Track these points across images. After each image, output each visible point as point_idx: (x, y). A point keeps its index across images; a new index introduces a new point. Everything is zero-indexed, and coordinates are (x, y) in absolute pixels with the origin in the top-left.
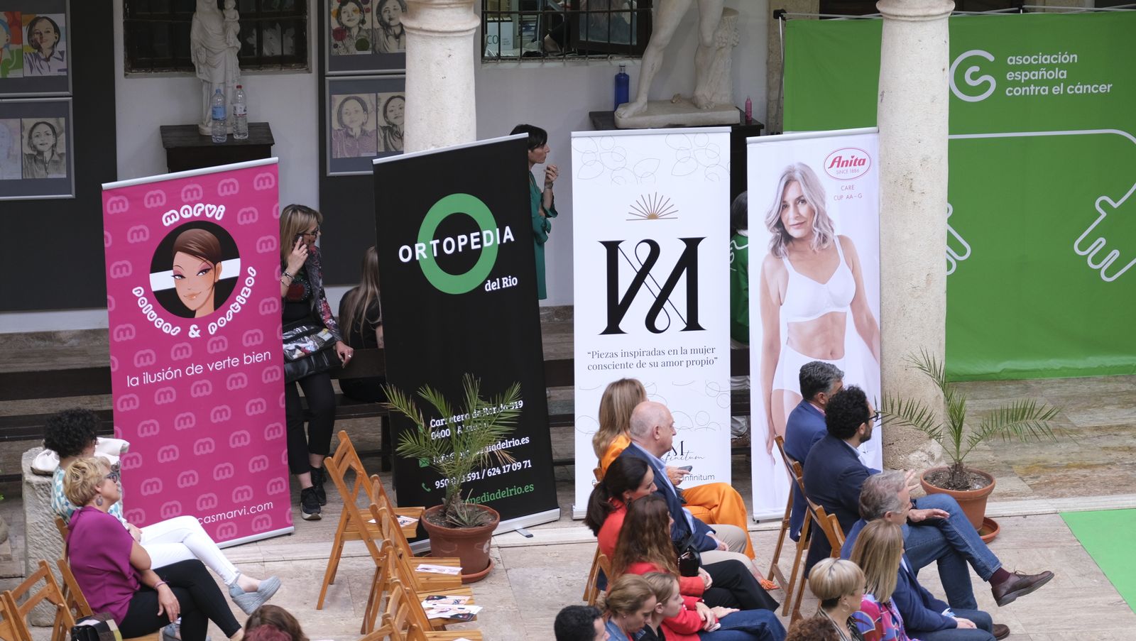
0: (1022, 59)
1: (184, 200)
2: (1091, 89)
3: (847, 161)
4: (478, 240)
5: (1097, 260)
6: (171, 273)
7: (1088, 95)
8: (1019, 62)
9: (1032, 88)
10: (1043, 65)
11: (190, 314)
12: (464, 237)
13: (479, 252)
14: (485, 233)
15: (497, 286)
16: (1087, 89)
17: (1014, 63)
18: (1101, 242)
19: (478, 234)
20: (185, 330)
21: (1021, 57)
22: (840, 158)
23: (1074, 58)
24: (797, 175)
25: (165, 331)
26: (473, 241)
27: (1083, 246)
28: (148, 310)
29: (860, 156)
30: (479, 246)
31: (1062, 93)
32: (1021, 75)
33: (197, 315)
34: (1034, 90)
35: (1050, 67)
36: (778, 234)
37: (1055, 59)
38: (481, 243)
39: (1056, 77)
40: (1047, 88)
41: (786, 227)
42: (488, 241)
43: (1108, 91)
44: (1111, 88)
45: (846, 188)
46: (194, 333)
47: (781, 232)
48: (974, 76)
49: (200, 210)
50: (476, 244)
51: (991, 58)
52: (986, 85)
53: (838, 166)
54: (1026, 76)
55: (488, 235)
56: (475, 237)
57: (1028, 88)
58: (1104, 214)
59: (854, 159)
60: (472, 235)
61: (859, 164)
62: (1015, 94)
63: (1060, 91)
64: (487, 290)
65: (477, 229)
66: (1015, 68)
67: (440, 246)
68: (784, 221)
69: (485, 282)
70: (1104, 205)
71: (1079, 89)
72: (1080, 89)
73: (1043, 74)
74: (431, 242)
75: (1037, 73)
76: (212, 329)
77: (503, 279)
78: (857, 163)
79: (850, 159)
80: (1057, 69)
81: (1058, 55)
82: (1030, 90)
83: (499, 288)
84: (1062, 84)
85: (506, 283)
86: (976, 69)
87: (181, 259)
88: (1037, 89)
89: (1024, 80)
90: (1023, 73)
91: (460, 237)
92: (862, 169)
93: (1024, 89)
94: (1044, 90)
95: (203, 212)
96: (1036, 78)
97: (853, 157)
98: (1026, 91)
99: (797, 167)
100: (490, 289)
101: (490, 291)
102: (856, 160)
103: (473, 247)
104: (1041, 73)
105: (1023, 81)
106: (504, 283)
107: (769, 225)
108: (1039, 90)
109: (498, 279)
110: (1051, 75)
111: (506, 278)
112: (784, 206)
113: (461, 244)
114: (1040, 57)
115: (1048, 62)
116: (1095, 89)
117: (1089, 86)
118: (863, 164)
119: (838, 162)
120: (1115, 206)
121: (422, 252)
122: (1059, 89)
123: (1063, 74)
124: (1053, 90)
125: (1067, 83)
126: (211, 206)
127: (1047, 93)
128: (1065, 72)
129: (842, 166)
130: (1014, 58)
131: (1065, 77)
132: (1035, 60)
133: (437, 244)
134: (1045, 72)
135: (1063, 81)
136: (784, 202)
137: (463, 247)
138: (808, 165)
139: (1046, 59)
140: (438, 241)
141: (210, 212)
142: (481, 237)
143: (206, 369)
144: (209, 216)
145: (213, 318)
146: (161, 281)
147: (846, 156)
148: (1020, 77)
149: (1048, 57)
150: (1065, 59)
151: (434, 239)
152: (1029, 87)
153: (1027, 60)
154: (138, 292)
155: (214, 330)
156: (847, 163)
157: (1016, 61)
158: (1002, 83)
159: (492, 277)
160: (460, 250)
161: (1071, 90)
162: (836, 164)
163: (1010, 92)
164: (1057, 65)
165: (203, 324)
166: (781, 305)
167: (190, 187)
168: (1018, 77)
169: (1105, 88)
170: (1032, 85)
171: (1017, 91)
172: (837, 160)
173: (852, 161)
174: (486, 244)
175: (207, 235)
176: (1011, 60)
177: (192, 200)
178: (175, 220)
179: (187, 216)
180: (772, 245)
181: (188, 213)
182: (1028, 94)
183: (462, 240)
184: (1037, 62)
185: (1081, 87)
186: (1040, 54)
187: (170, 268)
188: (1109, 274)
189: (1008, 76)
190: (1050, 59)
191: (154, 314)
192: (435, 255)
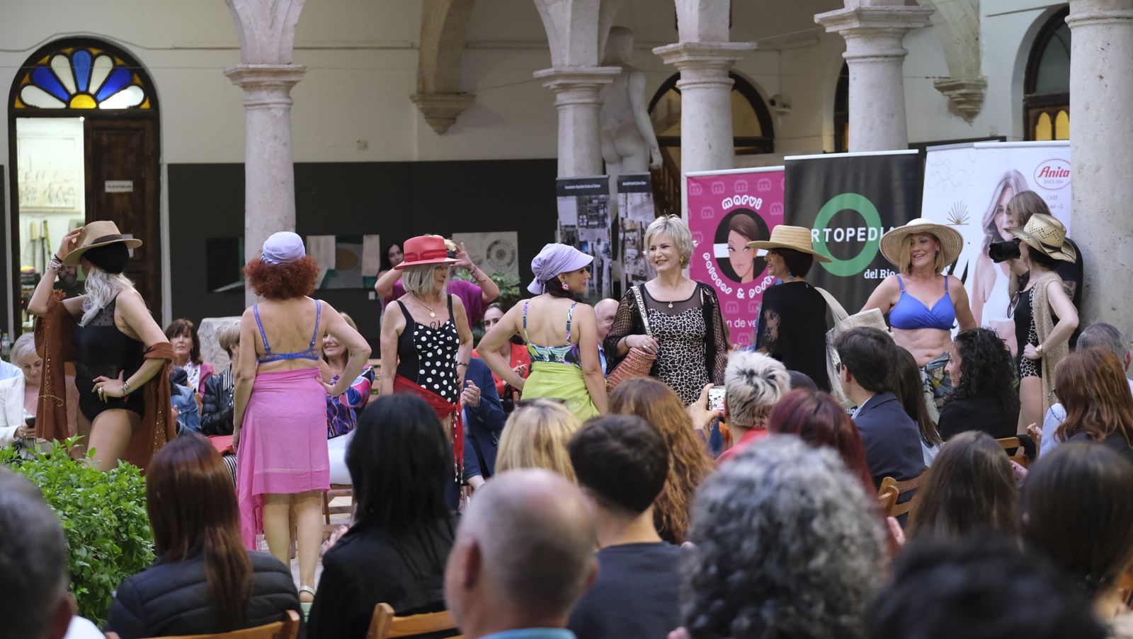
1: (737, 192)
3: (1054, 172)
4: (864, 234)
6: (726, 245)
11: (738, 280)
12: (853, 230)
13: (863, 243)
14: (870, 229)
15: (874, 276)
19: (864, 229)
20: (735, 292)
22: (1049, 167)
24: (1012, 182)
25: (723, 289)
26: (860, 234)
28: (712, 271)
29: (1065, 167)
30: (864, 240)
33: (743, 281)
36: (990, 235)
38: (866, 237)
41: (999, 229)
42: (873, 236)
45: (1051, 198)
46: (740, 295)
47: (993, 233)
49: (746, 200)
50: (862, 237)
53: (1046, 176)
55: (873, 232)
56: (862, 232)
59: (1060, 170)
60: (860, 229)
61: (1064, 176)
64: (866, 277)
65: (865, 225)
67: (831, 234)
68: (997, 223)
69: (866, 270)
74: (825, 230)
76: (752, 294)
77: (882, 271)
78: (1062, 175)
79: (1056, 170)
83: (876, 277)
85: (884, 274)
87: (733, 235)
91: (849, 230)
92: (1066, 180)
95: (748, 202)
97: (1059, 168)
99: (1013, 174)
100: (868, 277)
101: (868, 279)
102: (1062, 171)
103: (859, 239)
106: (882, 274)
107: (984, 226)
109: (876, 270)
111: (885, 271)
112: (999, 209)
113: (849, 235)
118: (1067, 176)
119: (1047, 172)
121: (816, 236)
126: (753, 198)
129: (1050, 176)
133: (830, 233)
136: (1000, 206)
137: (850, 238)
138: (1022, 173)
140: (830, 230)
141: (752, 202)
142: (866, 232)
143: (747, 324)
144: (752, 205)
145: (752, 285)
146: (721, 250)
147: (1054, 168)
151: (828, 227)
154: (706, 256)
155: (753, 295)
156: (1054, 174)
159: (871, 267)
160: (848, 240)
162: (1045, 173)
165: (746, 288)
166: (985, 302)
167: (740, 181)
172: (1046, 170)
173: (1058, 172)
174: (870, 239)
175: (750, 220)
177: (741, 191)
178: (731, 205)
179: (737, 203)
180: (984, 245)
181: (739, 201)
183: (851, 231)
187: (726, 241)
191: (716, 275)
192: (827, 240)
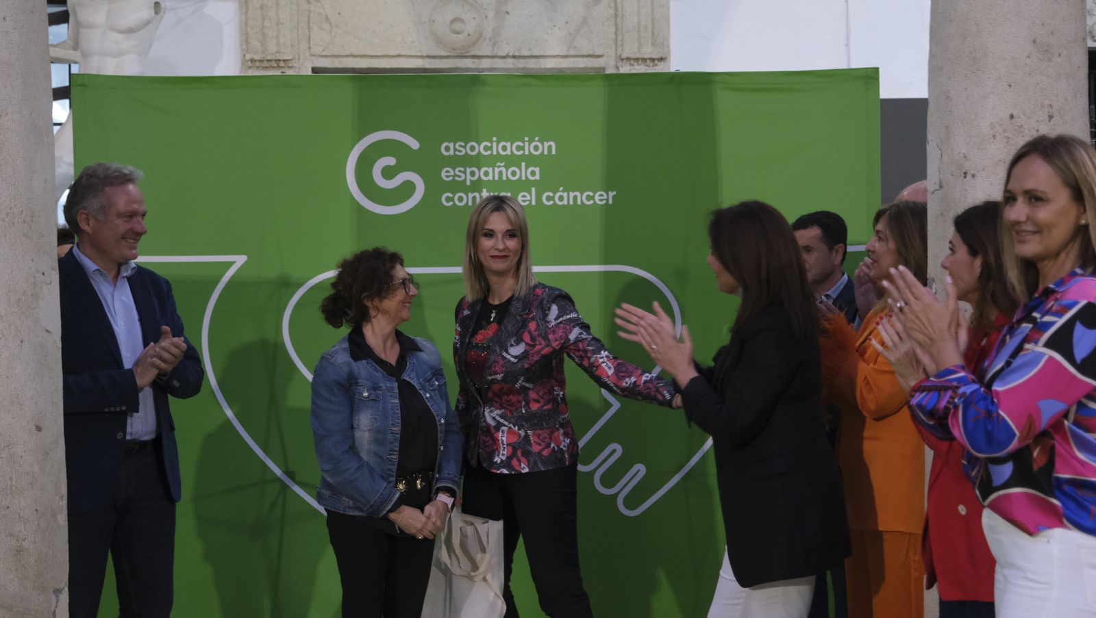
0: (465, 147)
2: (582, 198)
5: (611, 478)
7: (575, 208)
8: (460, 151)
10: (499, 158)
16: (575, 197)
17: (451, 153)
18: (614, 451)
21: (463, 144)
23: (550, 147)
31: (534, 203)
32: (465, 172)
35: (511, 161)
37: (518, 148)
39: (523, 178)
43: (610, 202)
44: (614, 196)
48: (388, 173)
51: (414, 144)
52: (408, 188)
54: (473, 174)
57: (477, 195)
58: (616, 405)
62: (457, 203)
63: (530, 201)
66: (455, 161)
71: (561, 198)
72: (564, 198)
73: (500, 173)
75: (490, 170)
80: (523, 164)
81: (523, 142)
84: (533, 189)
86: (390, 161)
89: (471, 181)
90: (468, 170)
93: (471, 196)
96: (490, 177)
104: (497, 170)
105: (468, 183)
110: (514, 173)
114: (495, 144)
115: (508, 152)
116: (589, 198)
117: (578, 194)
122: (529, 198)
123: (533, 173)
125: (541, 187)
128: (537, 170)
130: (451, 145)
131: (537, 177)
132: (486, 148)
134: (503, 170)
135: (534, 183)
139: (504, 148)
148: (463, 175)
149: (508, 145)
150: (536, 148)
152: (480, 192)
153: (472, 148)
157: (455, 150)
158: (435, 187)
161: (548, 198)
164: (523, 158)
168: (460, 177)
169: (602, 198)
171: (460, 199)
176: (447, 149)
184: (489, 152)
185: (565, 195)
186: (495, 139)
188: (631, 502)
189: (443, 174)
190: (511, 148)
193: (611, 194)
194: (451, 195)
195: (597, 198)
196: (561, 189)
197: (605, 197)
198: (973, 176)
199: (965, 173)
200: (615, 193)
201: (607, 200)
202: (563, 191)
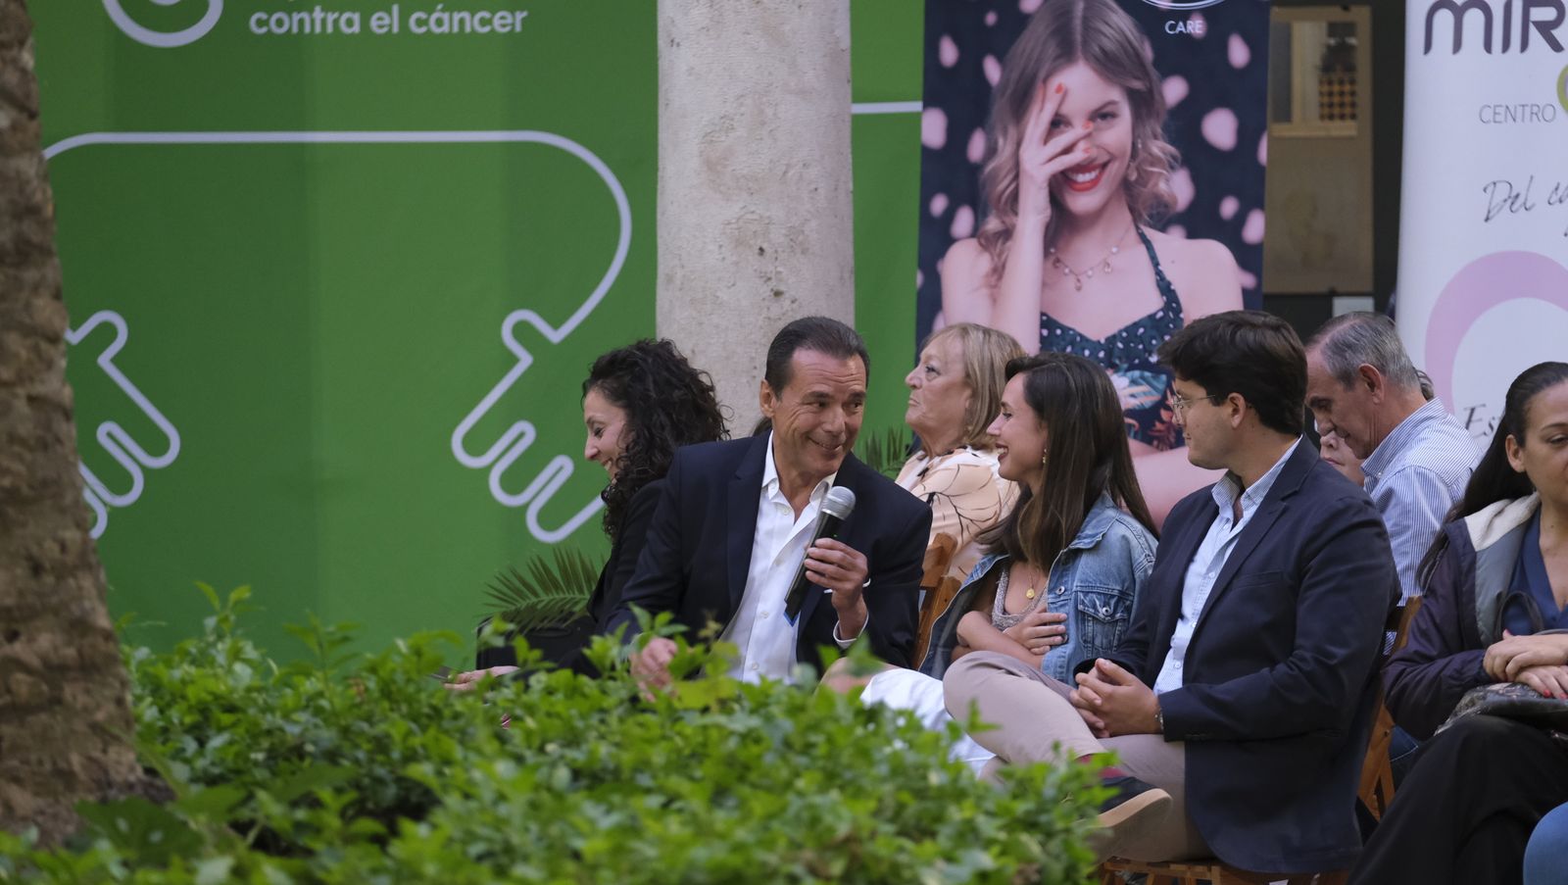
2: (473, 22)
5: (516, 480)
7: (462, 38)
9: (318, 14)
16: (462, 21)
18: (524, 433)
27: (476, 443)
31: (395, 30)
34: (324, 22)
40: (356, 17)
43: (518, 28)
44: (524, 20)
57: (305, 15)
58: (525, 360)
62: (275, 29)
63: (391, 26)
70: (523, 331)
71: (439, 23)
72: (444, 21)
82: (313, 22)
84: (395, 8)
88: (331, 17)
93: (295, 17)
94: (350, 23)
98: (301, 22)
108: (336, 22)
116: (483, 22)
117: (466, 15)
120: (556, 336)
122: (387, 21)
124: (374, 23)
127: (356, 29)
152: (311, 11)
161: (419, 23)
163: (260, 23)
169: (505, 22)
170: (318, 9)
171: (280, 23)
182: (307, 30)
185: (446, 16)
188: (548, 521)
193: (520, 16)
194: (264, 16)
195: (497, 22)
196: (440, 7)
197: (509, 20)
198: (678, 45)
199: (672, 41)
200: (525, 14)
201: (513, 25)
202: (443, 10)
